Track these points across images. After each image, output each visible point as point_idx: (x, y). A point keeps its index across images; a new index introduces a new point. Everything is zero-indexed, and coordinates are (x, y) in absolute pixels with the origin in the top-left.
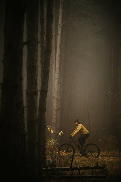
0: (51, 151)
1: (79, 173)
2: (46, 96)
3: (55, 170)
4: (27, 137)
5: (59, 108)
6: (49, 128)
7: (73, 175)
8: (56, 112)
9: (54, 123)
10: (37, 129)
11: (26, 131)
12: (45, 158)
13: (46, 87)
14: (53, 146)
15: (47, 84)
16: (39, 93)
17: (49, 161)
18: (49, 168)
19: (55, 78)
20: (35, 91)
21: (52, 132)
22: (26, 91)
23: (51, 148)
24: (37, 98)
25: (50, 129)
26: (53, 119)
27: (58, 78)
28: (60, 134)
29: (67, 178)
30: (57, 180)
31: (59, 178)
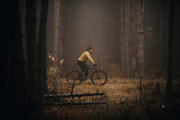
0: (54, 79)
1: (80, 99)
2: (46, 24)
3: (56, 97)
5: (61, 37)
6: (50, 57)
7: (74, 102)
8: (58, 41)
9: (56, 52)
10: (37, 56)
11: (25, 59)
12: (47, 85)
13: (46, 15)
14: (55, 74)
15: (47, 12)
17: (50, 88)
18: (50, 95)
19: (57, 7)
20: (33, 19)
21: (54, 60)
22: (24, 19)
23: (53, 76)
25: (51, 57)
26: (55, 48)
27: (59, 7)
28: (61, 62)
29: (68, 105)
30: (57, 107)
31: (59, 105)
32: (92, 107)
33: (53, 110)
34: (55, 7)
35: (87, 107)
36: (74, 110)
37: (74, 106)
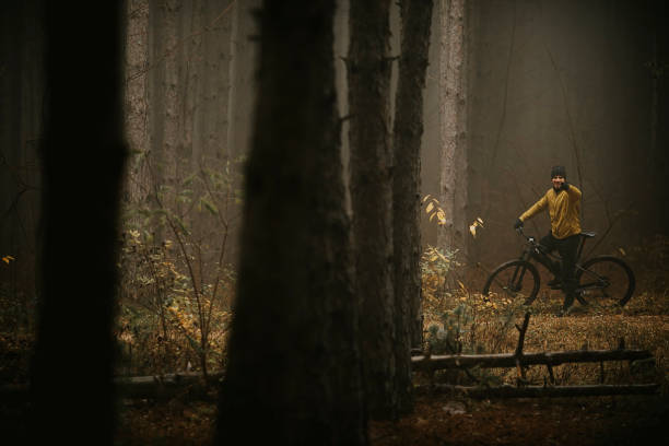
0: (437, 295)
1: (551, 374)
2: (423, 81)
3: (458, 363)
4: (351, 235)
5: (463, 133)
6: (430, 207)
7: (528, 383)
8: (453, 147)
9: (446, 189)
10: (390, 206)
11: (350, 212)
12: (419, 317)
13: (423, 45)
14: (442, 274)
15: (427, 33)
16: (395, 68)
17: (434, 330)
18: (433, 357)
19: (451, 17)
20: (380, 58)
21: (443, 221)
22: (345, 60)
23: (436, 283)
24: (387, 86)
25: (435, 210)
26: (444, 174)
27: (461, 19)
28: (472, 228)
29: (505, 395)
30: (464, 402)
31: (472, 395)
32: (598, 404)
33: (448, 413)
34: (445, 18)
35: (580, 406)
36: (531, 416)
37: (527, 399)
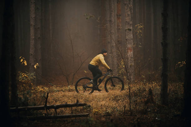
1: (56, 112)
3: (26, 109)
19: (32, 2)
21: (26, 64)
25: (23, 61)
26: (31, 50)
28: (35, 66)
29: (42, 118)
30: (28, 122)
31: (30, 119)
32: (71, 120)
33: (22, 125)
35: (65, 121)
36: (49, 125)
37: (49, 120)
